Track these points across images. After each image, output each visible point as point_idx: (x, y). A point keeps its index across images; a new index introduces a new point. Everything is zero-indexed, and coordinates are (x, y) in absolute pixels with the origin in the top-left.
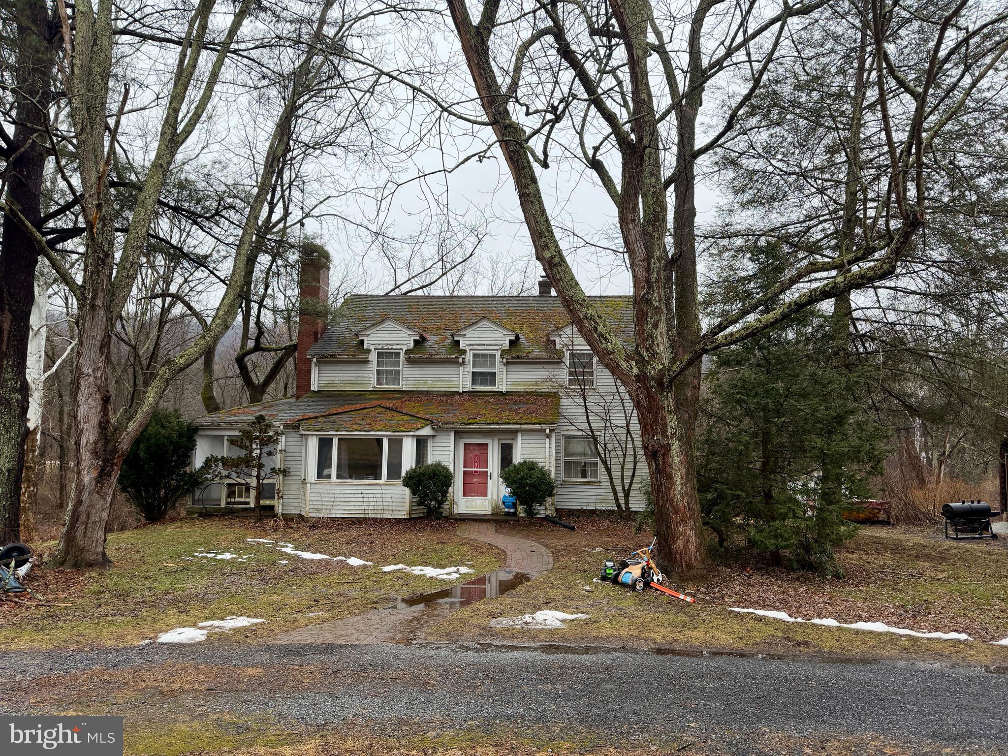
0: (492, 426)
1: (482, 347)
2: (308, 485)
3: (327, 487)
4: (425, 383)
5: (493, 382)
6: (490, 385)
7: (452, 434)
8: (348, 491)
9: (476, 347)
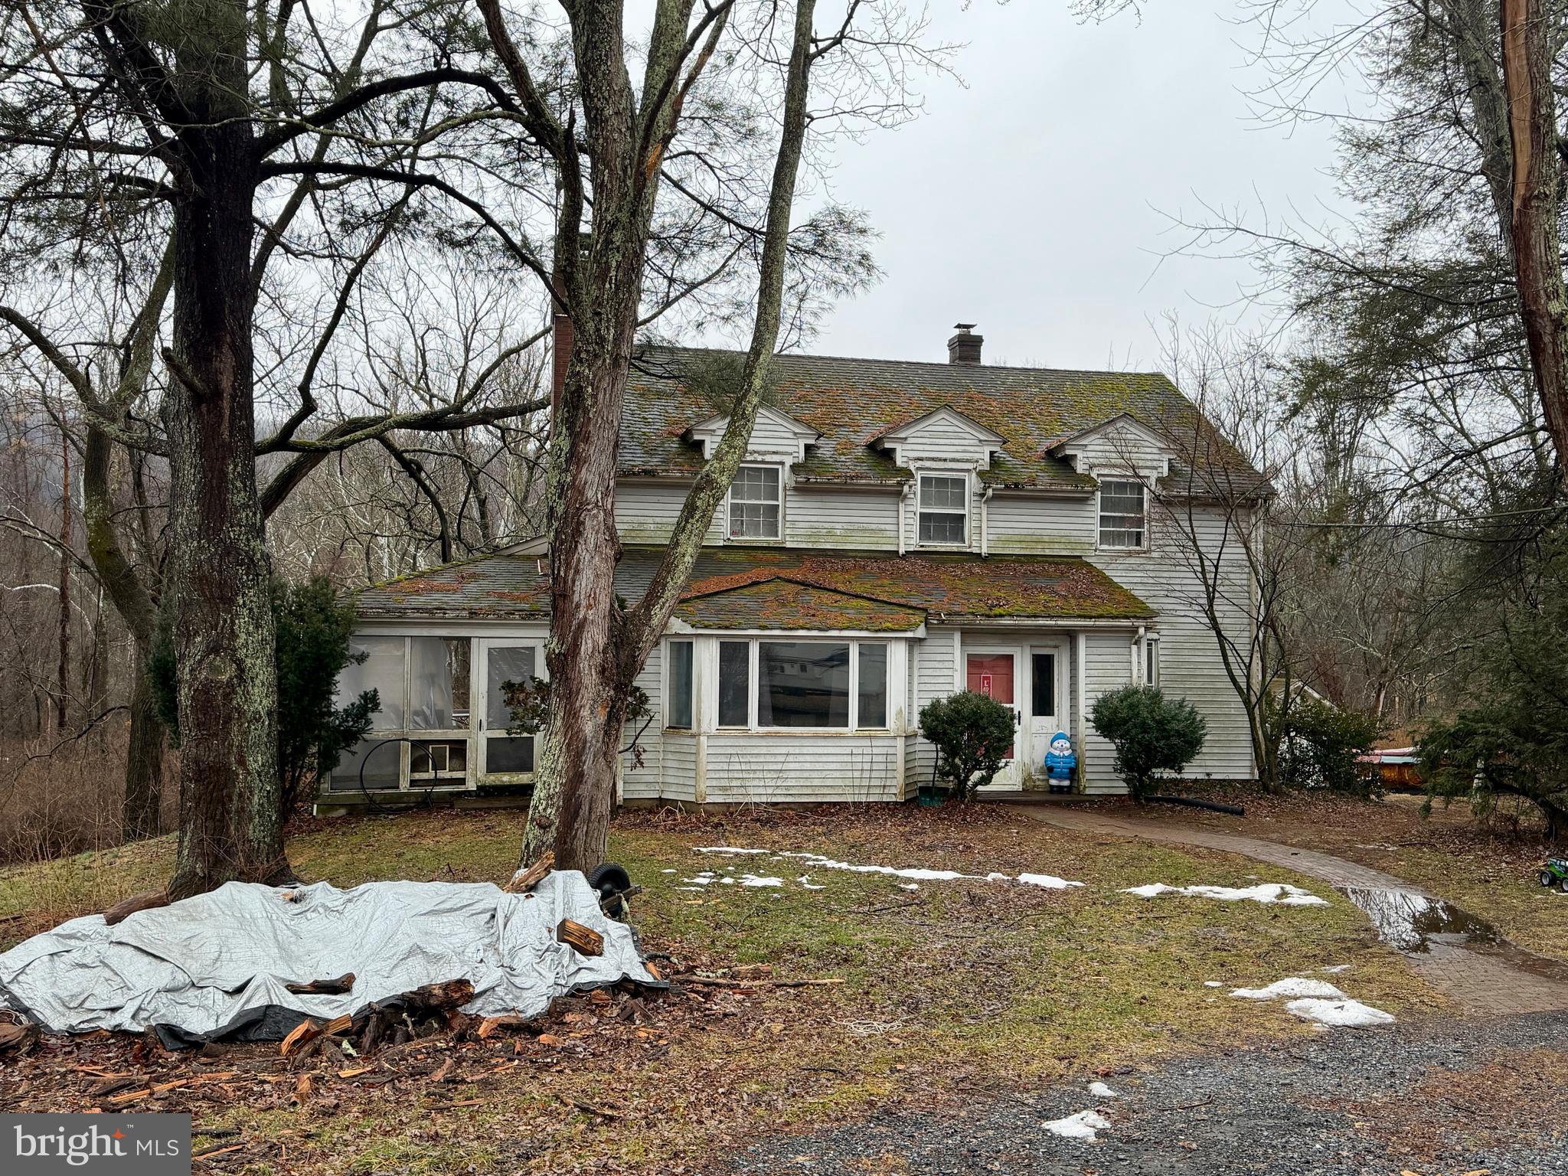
0: (1041, 622)
1: (941, 465)
2: (703, 739)
3: (742, 742)
4: (830, 533)
5: (958, 535)
6: (955, 539)
7: (957, 636)
8: (764, 751)
9: (928, 464)
